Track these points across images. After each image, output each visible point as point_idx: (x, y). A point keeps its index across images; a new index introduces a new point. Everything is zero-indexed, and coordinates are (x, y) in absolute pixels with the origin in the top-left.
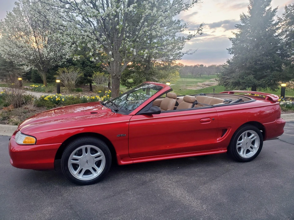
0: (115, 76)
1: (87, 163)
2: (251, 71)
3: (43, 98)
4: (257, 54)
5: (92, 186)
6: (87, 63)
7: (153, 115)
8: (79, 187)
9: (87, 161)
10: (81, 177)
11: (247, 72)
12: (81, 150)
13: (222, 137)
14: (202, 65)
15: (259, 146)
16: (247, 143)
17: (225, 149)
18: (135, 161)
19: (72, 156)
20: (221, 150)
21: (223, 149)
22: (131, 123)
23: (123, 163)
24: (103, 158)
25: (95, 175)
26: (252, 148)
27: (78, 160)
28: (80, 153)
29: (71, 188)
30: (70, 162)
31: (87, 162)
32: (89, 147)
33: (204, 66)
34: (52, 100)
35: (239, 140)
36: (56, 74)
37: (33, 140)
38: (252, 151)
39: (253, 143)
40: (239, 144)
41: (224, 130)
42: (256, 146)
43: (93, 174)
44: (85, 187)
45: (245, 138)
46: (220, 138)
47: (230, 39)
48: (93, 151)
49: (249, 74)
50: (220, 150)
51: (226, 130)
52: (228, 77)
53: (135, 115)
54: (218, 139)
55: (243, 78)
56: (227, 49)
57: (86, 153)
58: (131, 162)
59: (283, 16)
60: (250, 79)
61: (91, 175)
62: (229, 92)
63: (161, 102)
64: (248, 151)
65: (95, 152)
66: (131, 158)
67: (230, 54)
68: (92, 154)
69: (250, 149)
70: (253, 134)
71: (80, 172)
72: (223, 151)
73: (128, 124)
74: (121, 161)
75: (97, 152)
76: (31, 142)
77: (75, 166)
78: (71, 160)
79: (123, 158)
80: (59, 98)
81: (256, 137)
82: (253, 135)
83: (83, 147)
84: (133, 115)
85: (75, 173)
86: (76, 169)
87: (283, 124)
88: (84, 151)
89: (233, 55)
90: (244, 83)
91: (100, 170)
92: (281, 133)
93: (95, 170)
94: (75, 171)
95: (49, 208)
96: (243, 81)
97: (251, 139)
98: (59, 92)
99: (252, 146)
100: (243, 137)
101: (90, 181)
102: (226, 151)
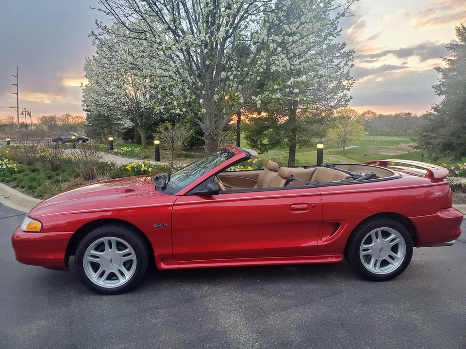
0: (208, 136)
1: (112, 263)
3: (125, 167)
5: (117, 296)
7: (213, 196)
8: (98, 297)
9: (111, 260)
10: (103, 283)
12: (102, 244)
13: (331, 236)
14: (409, 114)
15: (404, 255)
16: (381, 249)
17: (338, 257)
18: (182, 266)
19: (90, 250)
20: (331, 257)
21: (334, 257)
22: (175, 208)
23: (163, 266)
24: (133, 257)
25: (122, 281)
26: (391, 257)
27: (98, 257)
28: (100, 248)
29: (86, 298)
30: (87, 259)
31: (111, 261)
32: (114, 239)
33: (413, 115)
34: (136, 170)
35: (366, 243)
37: (38, 226)
38: (392, 264)
39: (395, 249)
40: (367, 250)
41: (336, 225)
42: (400, 255)
43: (120, 281)
44: (106, 298)
45: (378, 240)
46: (328, 237)
47: (438, 69)
48: (120, 247)
50: (328, 257)
51: (338, 225)
52: (433, 135)
53: (185, 195)
54: (324, 239)
56: (433, 87)
57: (111, 248)
58: (177, 266)
61: (118, 281)
62: (378, 163)
63: (257, 175)
64: (384, 263)
66: (178, 260)
67: (439, 95)
68: (119, 250)
69: (389, 260)
70: (393, 233)
71: (101, 275)
72: (334, 260)
73: (170, 208)
74: (162, 264)
75: (126, 248)
77: (95, 267)
78: (88, 256)
79: (165, 259)
80: (146, 166)
81: (398, 240)
82: (393, 236)
83: (106, 239)
84: (181, 196)
86: (95, 270)
87: (459, 220)
88: (107, 245)
89: (444, 96)
91: (128, 275)
92: (456, 236)
93: (122, 274)
94: (94, 273)
96: (459, 142)
97: (390, 242)
98: (158, 159)
99: (393, 254)
100: (374, 237)
101: (115, 289)
102: (341, 259)
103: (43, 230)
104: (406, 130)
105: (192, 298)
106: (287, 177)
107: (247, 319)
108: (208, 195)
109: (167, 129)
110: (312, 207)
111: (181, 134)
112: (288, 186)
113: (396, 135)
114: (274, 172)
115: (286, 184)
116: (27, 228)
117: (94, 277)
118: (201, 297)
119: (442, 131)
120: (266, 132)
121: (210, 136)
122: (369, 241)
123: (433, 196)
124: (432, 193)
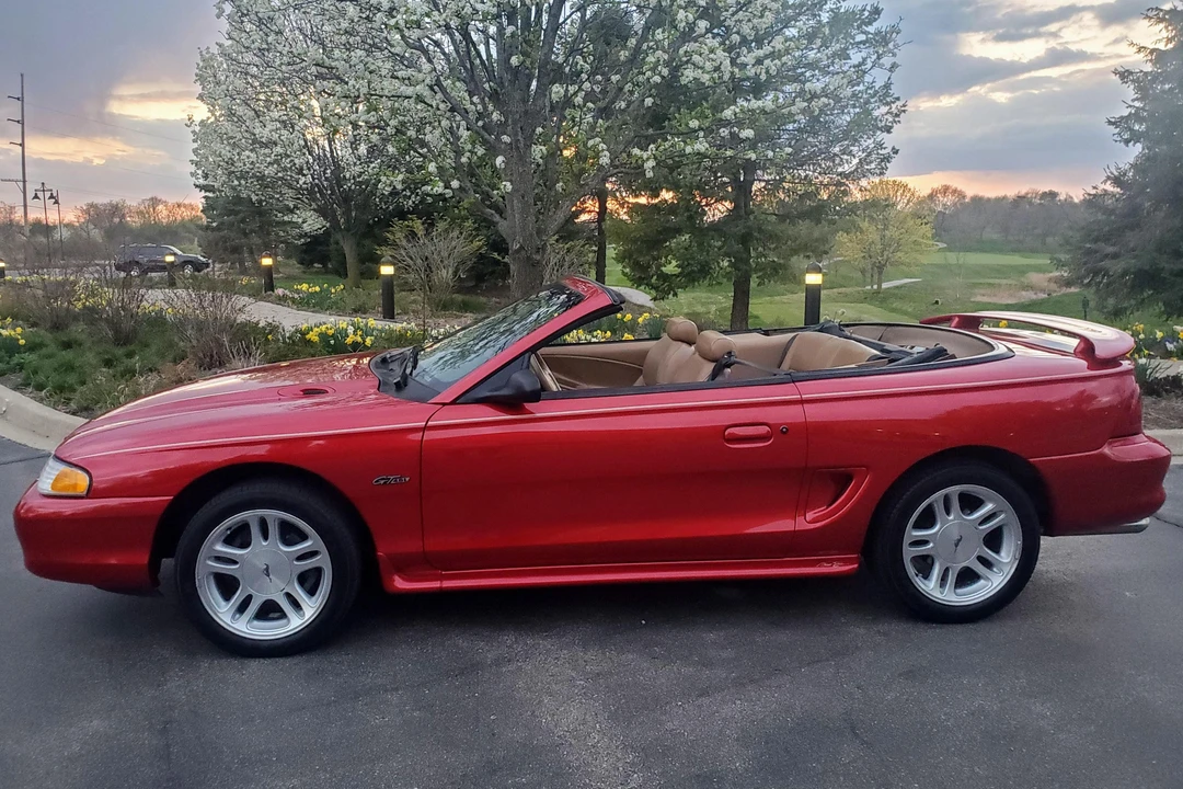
0: (518, 251)
1: (268, 575)
3: (304, 334)
7: (528, 406)
9: (267, 569)
10: (245, 627)
12: (244, 527)
13: (831, 505)
14: (1053, 195)
15: (1018, 556)
16: (959, 540)
17: (846, 562)
18: (447, 584)
19: (213, 544)
20: (831, 561)
21: (838, 560)
22: (429, 435)
23: (400, 584)
24: (323, 560)
25: (295, 623)
26: (987, 564)
27: (235, 562)
28: (239, 537)
30: (206, 566)
31: (267, 571)
32: (273, 515)
33: (1062, 197)
34: (332, 342)
35: (917, 526)
37: (82, 481)
38: (988, 579)
39: (994, 540)
40: (924, 542)
41: (842, 481)
42: (1008, 557)
43: (289, 621)
44: (255, 665)
45: (951, 518)
46: (821, 511)
48: (290, 534)
50: (823, 561)
51: (848, 479)
53: (454, 402)
54: (810, 516)
56: (1110, 123)
57: (266, 538)
58: (436, 584)
61: (284, 621)
62: (957, 319)
63: (643, 355)
64: (967, 577)
66: (436, 569)
67: (1127, 142)
68: (288, 543)
69: (979, 568)
70: (991, 500)
71: (242, 608)
72: (836, 568)
73: (417, 436)
74: (396, 578)
75: (304, 537)
76: (75, 486)
77: (227, 586)
78: (209, 558)
79: (405, 566)
80: (359, 333)
81: (1003, 517)
82: (988, 507)
83: (252, 516)
84: (444, 404)
85: (221, 610)
86: (227, 596)
87: (1158, 466)
88: (255, 531)
91: (311, 608)
92: (1152, 505)
93: (296, 605)
94: (223, 603)
95: (95, 722)
96: (1177, 267)
97: (981, 524)
98: (389, 314)
99: (989, 554)
100: (939, 509)
101: (276, 642)
102: (856, 566)
103: (91, 493)
105: (472, 665)
106: (718, 354)
107: (613, 717)
108: (514, 402)
109: (412, 235)
110: (780, 432)
111: (451, 248)
112: (719, 379)
113: (1015, 251)
114: (684, 346)
115: (715, 374)
116: (53, 488)
117: (223, 612)
118: (498, 662)
119: (1132, 238)
120: (673, 243)
121: (523, 253)
122: (927, 520)
123: (1095, 405)
124: (1093, 397)
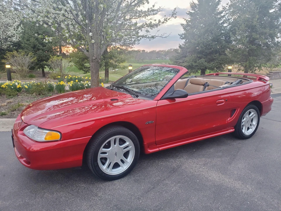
0: (95, 59)
1: (116, 155)
2: (202, 55)
4: (207, 39)
6: (38, 46)
9: (116, 154)
10: (110, 172)
11: (199, 56)
14: (144, 51)
15: (257, 123)
16: (248, 121)
17: (232, 129)
18: (160, 148)
20: (230, 129)
23: (150, 151)
24: (132, 147)
25: (125, 167)
26: (251, 125)
27: (106, 153)
30: (100, 156)
32: (118, 137)
33: (146, 51)
35: (243, 119)
36: (4, 58)
37: (57, 136)
40: (243, 122)
41: (235, 111)
42: (255, 123)
43: (122, 168)
45: (247, 116)
46: (231, 118)
47: (182, 25)
49: (200, 58)
52: (181, 61)
53: (160, 100)
54: (229, 119)
55: (195, 62)
56: (179, 35)
57: (115, 144)
58: (158, 149)
59: (226, 5)
60: (202, 62)
62: (215, 74)
65: (123, 143)
66: (157, 145)
67: (182, 39)
68: (121, 145)
69: (250, 127)
70: (253, 112)
71: (109, 167)
78: (100, 153)
79: (151, 146)
80: (20, 84)
81: (255, 115)
83: (112, 139)
85: (104, 168)
86: (104, 164)
88: (112, 143)
89: (184, 40)
90: (197, 66)
91: (129, 162)
93: (123, 162)
96: (196, 64)
97: (251, 117)
98: (10, 79)
99: (252, 123)
101: (120, 175)
102: (234, 130)
103: (62, 139)
104: (143, 60)
115: (204, 89)
116: (45, 139)
